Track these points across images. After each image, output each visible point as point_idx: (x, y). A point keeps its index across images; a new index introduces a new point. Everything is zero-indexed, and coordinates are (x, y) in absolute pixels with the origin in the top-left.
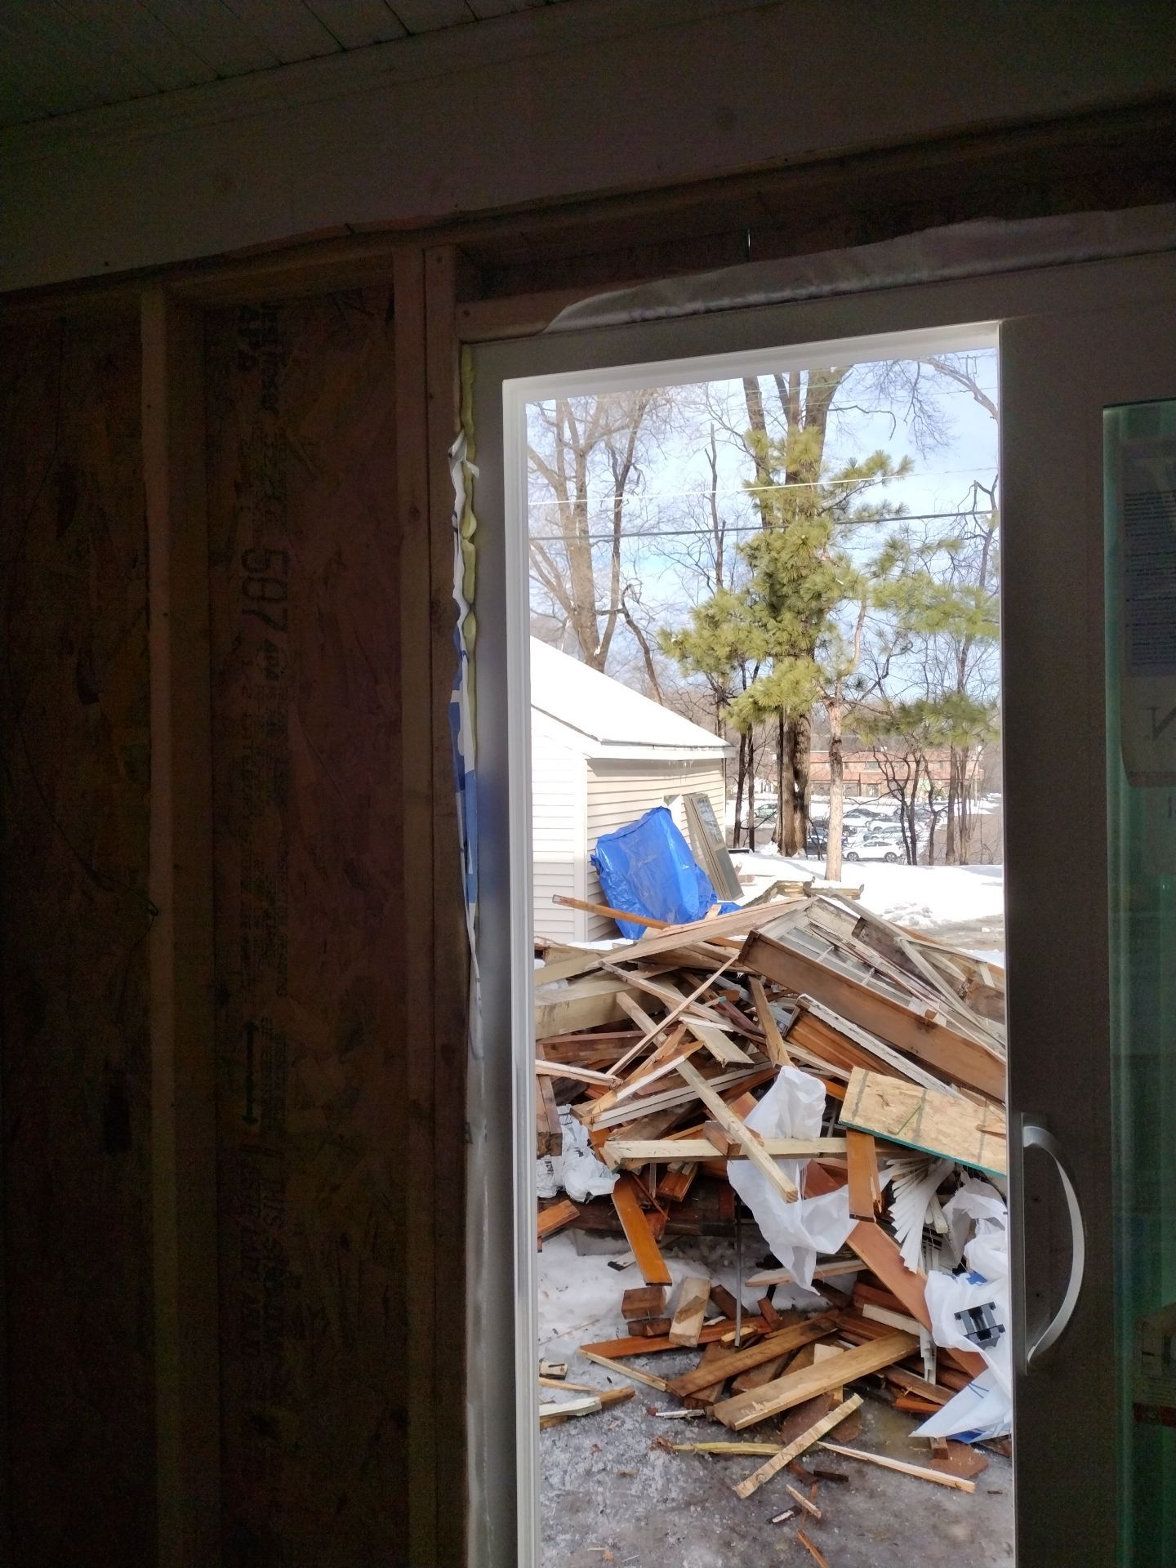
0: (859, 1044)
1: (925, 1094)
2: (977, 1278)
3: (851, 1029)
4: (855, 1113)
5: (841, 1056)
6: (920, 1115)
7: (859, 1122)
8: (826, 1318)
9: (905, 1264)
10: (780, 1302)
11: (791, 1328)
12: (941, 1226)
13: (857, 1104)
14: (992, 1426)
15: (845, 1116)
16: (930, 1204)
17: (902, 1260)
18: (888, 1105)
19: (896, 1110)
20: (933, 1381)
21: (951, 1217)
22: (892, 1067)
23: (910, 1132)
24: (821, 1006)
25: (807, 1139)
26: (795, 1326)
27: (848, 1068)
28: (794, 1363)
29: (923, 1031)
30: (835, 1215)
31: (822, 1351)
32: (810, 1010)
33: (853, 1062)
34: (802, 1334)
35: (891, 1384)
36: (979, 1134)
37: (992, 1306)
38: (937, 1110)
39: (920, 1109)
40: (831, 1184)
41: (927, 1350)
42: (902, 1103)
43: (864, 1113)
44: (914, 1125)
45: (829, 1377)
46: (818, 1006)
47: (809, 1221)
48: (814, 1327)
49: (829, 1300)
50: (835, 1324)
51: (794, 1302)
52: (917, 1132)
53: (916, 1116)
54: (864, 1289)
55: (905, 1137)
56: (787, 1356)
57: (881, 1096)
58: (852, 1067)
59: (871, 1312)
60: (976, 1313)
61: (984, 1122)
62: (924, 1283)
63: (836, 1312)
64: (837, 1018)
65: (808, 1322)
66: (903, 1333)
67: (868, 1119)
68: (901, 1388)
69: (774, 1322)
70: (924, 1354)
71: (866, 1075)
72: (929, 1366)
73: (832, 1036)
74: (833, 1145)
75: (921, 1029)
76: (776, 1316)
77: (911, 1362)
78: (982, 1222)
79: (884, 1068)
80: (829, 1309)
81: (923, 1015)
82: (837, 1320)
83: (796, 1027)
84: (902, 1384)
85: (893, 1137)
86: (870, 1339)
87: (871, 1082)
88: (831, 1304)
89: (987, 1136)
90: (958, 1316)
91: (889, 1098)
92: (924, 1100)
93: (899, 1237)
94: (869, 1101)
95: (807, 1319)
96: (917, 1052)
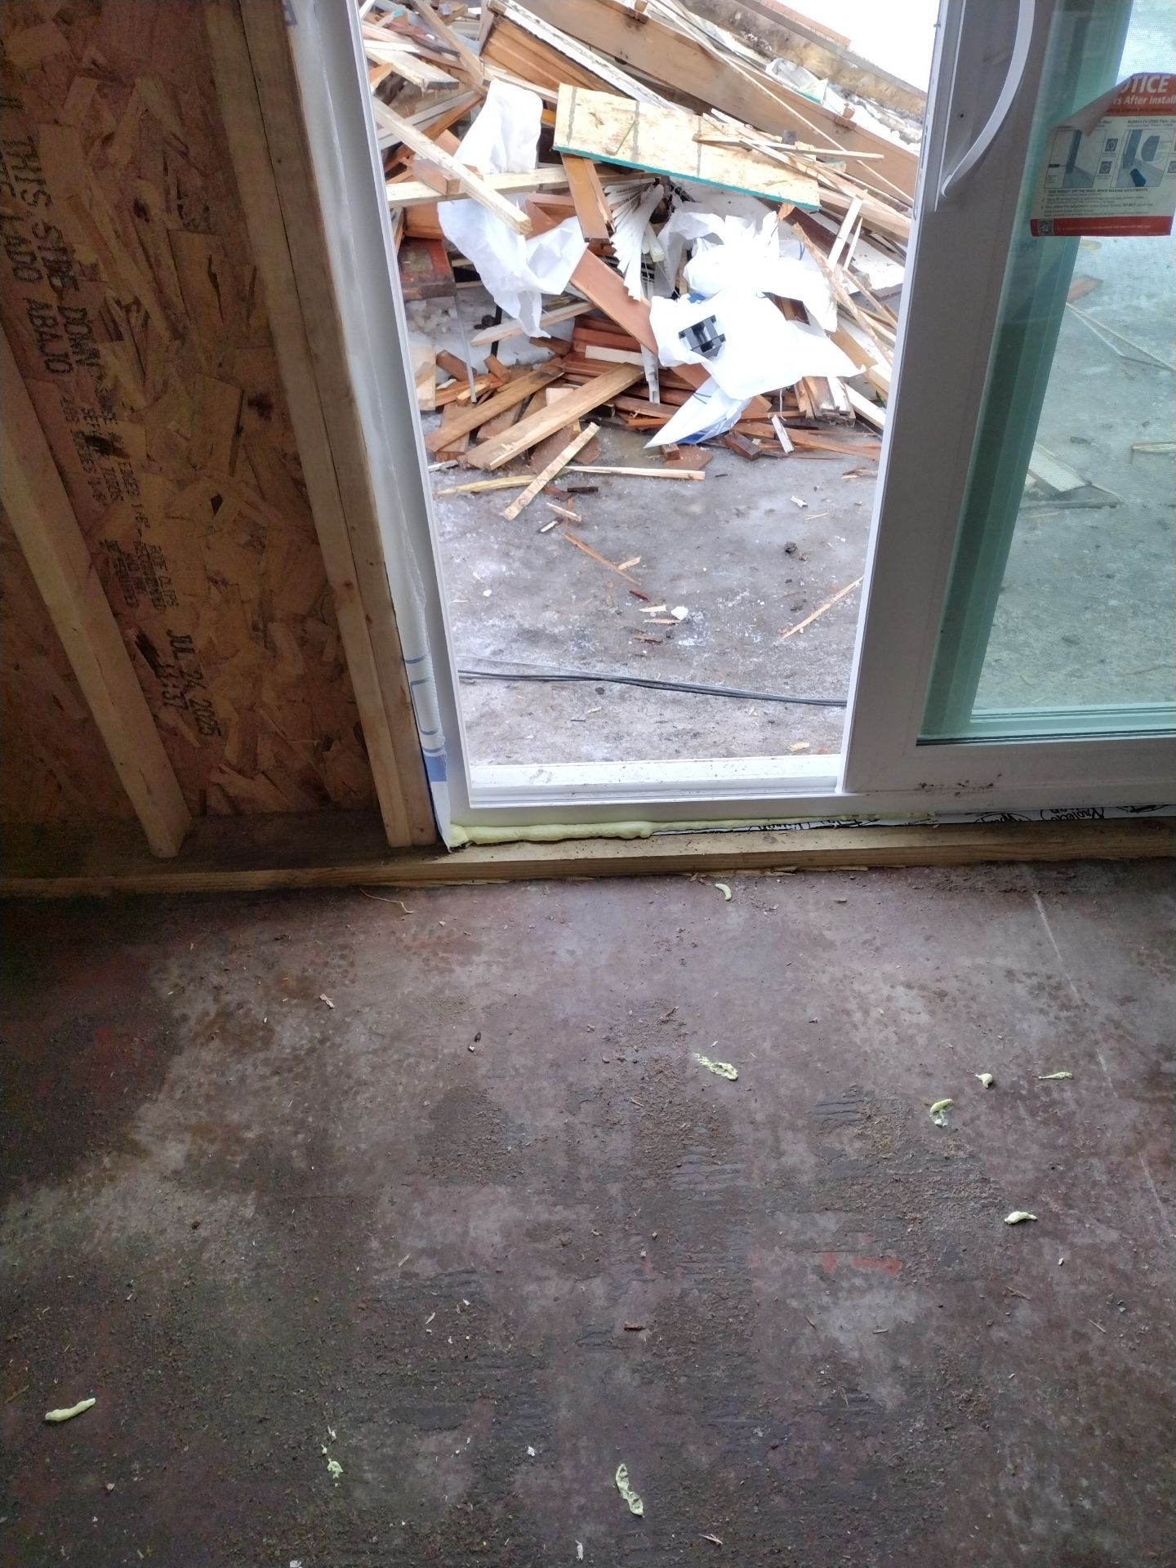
0: (563, 54)
1: (637, 108)
2: (697, 297)
3: (554, 35)
4: (569, 137)
5: (545, 74)
6: (636, 131)
7: (575, 145)
8: (551, 366)
9: (630, 294)
10: (505, 358)
11: (519, 380)
12: (658, 254)
13: (570, 126)
14: (714, 425)
15: (559, 142)
16: (645, 234)
17: (626, 290)
18: (602, 123)
19: (612, 128)
20: (657, 400)
21: (666, 242)
22: (601, 79)
23: (628, 150)
24: (519, 7)
25: (523, 172)
26: (524, 377)
27: (554, 87)
28: (529, 409)
29: (633, 28)
30: (558, 254)
31: (553, 394)
32: (506, 14)
33: (558, 78)
34: (532, 383)
35: (619, 411)
36: (696, 144)
37: (713, 319)
38: (652, 124)
39: (635, 125)
40: (549, 223)
41: (651, 374)
42: (616, 120)
43: (578, 135)
44: (631, 143)
45: (567, 412)
46: (515, 8)
47: (533, 263)
48: (542, 375)
49: (551, 349)
50: (561, 370)
51: (518, 357)
52: (635, 150)
53: (632, 133)
54: (583, 333)
55: (623, 157)
56: (520, 405)
57: (594, 115)
58: (558, 86)
59: (594, 352)
60: (697, 329)
61: (700, 131)
62: (648, 310)
63: (559, 359)
64: (538, 22)
65: (534, 372)
66: (627, 365)
67: (584, 142)
68: (628, 412)
69: (504, 375)
70: (649, 378)
71: (574, 92)
72: (653, 388)
73: (534, 46)
74: (551, 175)
75: (630, 27)
76: (505, 371)
77: (637, 389)
78: (699, 241)
79: (593, 81)
80: (552, 358)
81: (633, 8)
82: (562, 366)
83: (492, 40)
84: (630, 409)
85: (612, 157)
86: (594, 377)
87: (582, 100)
88: (553, 353)
89: (705, 147)
90: (682, 335)
91: (601, 116)
92: (637, 114)
93: (621, 267)
94: (583, 122)
95: (532, 370)
96: (627, 57)
